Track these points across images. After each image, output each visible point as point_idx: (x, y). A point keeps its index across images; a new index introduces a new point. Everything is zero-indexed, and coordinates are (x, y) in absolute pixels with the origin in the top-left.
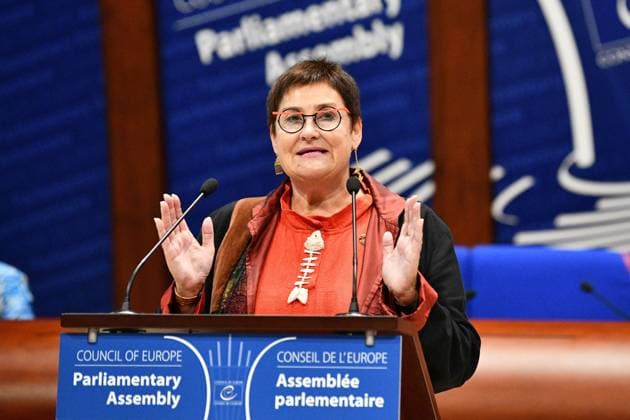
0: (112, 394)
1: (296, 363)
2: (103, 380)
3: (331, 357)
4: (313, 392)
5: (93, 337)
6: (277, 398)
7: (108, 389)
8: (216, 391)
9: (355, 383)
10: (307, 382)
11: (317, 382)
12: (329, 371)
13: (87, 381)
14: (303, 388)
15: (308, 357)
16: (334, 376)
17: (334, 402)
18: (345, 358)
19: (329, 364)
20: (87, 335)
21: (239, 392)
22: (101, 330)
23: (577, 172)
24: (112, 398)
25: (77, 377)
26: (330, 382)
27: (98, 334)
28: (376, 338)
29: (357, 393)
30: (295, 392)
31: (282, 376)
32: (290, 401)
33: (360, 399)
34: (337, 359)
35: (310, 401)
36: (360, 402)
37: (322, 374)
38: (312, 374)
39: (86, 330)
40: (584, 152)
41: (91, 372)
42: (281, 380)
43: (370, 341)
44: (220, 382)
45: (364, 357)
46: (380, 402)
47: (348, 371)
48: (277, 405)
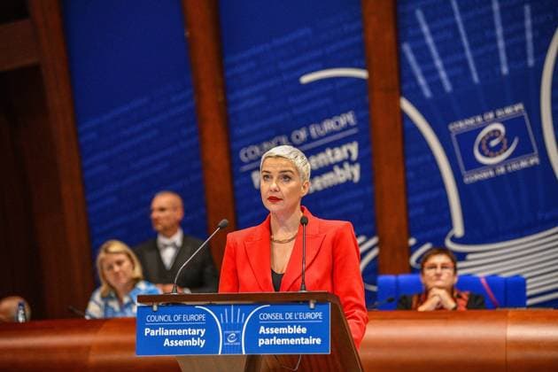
0: (167, 340)
1: (270, 320)
2: (161, 332)
3: (290, 316)
4: (280, 336)
5: (155, 308)
6: (260, 340)
7: (165, 337)
8: (226, 336)
9: (304, 330)
10: (277, 331)
11: (283, 330)
12: (289, 324)
13: (153, 333)
14: (274, 334)
15: (278, 316)
16: (292, 326)
17: (292, 341)
18: (298, 316)
19: (289, 320)
20: (152, 307)
21: (238, 337)
22: (160, 304)
24: (167, 342)
25: (147, 331)
26: (289, 330)
27: (158, 306)
28: (315, 304)
29: (305, 336)
30: (270, 336)
31: (262, 328)
32: (268, 342)
33: (307, 339)
34: (293, 317)
35: (278, 342)
36: (307, 341)
37: (285, 326)
38: (279, 326)
39: (151, 304)
41: (155, 328)
42: (262, 330)
43: (312, 306)
44: (227, 332)
45: (309, 315)
46: (318, 341)
47: (300, 324)
48: (260, 344)
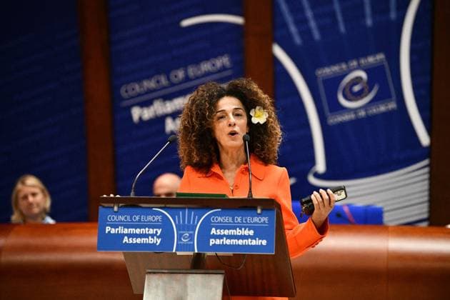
0: (126, 238)
1: (221, 222)
2: (121, 230)
3: (239, 220)
4: (229, 237)
5: (116, 209)
6: (211, 240)
7: (124, 235)
8: (180, 236)
9: (251, 233)
10: (226, 232)
11: (232, 232)
12: (238, 227)
13: (113, 231)
14: (224, 235)
15: (228, 219)
16: (241, 229)
17: (240, 242)
18: (246, 220)
19: (238, 223)
20: (113, 208)
21: (191, 237)
22: (121, 205)
23: (317, 176)
24: (126, 240)
25: (108, 229)
26: (238, 232)
27: (119, 207)
28: (262, 210)
29: (252, 238)
30: (220, 237)
31: (214, 229)
32: (218, 242)
33: (254, 241)
34: (242, 220)
35: (228, 242)
36: (254, 242)
37: (235, 228)
38: (229, 228)
39: (112, 205)
40: (321, 166)
41: (116, 227)
42: (213, 231)
43: (259, 211)
44: (182, 232)
45: (256, 219)
46: (264, 242)
47: (248, 226)
48: (211, 244)
